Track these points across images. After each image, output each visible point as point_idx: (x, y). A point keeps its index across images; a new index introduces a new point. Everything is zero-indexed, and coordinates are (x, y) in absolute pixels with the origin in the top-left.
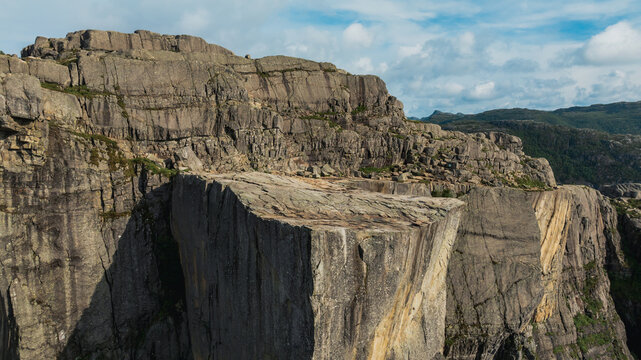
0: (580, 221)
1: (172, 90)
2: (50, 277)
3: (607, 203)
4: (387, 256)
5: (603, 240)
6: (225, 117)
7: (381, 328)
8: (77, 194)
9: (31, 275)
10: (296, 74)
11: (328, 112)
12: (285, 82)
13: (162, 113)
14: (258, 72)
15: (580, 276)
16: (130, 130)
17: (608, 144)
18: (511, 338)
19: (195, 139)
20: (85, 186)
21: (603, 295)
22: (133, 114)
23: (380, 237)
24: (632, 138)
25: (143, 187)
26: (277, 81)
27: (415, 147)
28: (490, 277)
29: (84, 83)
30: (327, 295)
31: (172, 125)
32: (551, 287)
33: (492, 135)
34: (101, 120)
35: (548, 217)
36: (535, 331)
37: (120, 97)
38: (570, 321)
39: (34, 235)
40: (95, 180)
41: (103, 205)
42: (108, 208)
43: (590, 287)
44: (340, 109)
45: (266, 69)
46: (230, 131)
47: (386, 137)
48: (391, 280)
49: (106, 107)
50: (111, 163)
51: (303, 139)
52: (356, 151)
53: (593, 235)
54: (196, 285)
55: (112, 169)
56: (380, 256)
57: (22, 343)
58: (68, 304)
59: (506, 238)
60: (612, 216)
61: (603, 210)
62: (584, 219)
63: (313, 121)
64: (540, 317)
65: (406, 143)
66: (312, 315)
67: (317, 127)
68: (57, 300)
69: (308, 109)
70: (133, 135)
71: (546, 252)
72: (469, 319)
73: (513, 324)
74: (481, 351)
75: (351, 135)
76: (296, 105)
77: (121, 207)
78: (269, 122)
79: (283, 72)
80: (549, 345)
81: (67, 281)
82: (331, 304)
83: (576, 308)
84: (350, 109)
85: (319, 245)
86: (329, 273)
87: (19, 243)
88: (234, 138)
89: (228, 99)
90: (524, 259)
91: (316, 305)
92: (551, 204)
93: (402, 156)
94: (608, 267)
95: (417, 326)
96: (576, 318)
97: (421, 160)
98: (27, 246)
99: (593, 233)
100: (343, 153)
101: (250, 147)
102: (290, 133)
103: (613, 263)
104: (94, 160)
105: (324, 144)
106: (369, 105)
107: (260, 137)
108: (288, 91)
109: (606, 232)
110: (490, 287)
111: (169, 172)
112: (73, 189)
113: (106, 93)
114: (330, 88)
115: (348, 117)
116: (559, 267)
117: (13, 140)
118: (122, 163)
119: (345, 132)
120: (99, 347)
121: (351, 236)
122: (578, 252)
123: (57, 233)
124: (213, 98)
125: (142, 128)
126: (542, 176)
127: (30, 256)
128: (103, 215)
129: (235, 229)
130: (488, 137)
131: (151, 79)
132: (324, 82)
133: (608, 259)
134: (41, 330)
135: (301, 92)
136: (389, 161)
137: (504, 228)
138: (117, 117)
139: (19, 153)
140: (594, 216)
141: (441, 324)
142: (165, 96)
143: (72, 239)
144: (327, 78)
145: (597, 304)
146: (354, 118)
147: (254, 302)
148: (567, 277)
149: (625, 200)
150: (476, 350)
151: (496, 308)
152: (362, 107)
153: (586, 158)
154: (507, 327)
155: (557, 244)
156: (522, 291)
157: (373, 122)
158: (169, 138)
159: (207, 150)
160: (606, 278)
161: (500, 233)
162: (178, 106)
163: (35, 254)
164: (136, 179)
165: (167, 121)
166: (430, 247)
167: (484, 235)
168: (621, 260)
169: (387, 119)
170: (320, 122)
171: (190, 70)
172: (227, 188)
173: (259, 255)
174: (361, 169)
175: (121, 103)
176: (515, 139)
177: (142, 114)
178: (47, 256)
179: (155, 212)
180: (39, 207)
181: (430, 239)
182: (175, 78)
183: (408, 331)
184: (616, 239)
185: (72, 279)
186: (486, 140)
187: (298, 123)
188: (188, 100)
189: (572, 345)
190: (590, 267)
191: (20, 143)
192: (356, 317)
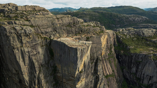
0: (109, 37)
1: (46, 25)
2: (36, 56)
3: (114, 33)
4: (85, 50)
5: (113, 40)
6: (55, 28)
7: (84, 58)
8: (38, 43)
9: (34, 56)
10: (63, 18)
11: (69, 25)
12: (62, 20)
13: (46, 29)
14: (57, 18)
15: (109, 47)
16: (42, 32)
17: (118, 16)
18: (98, 58)
19: (51, 33)
20: (38, 42)
21: (113, 50)
22: (41, 29)
23: (84, 48)
24: (123, 15)
25: (46, 42)
26: (60, 20)
27: (83, 29)
28: (95, 50)
29: (32, 25)
30: (79, 55)
31: (48, 31)
32: (104, 49)
33: (94, 22)
34: (37, 31)
35: (104, 38)
36: (102, 57)
37: (39, 27)
38: (107, 54)
39: (33, 50)
40: (40, 41)
41: (41, 44)
42: (42, 45)
43: (111, 48)
44: (71, 24)
45: (58, 18)
46: (56, 31)
47: (78, 28)
48: (85, 52)
49: (37, 29)
50: (41, 38)
51: (66, 30)
52: (74, 32)
53: (112, 40)
54: (57, 55)
55: (42, 39)
56: (84, 50)
57: (35, 65)
58: (39, 59)
59: (97, 44)
60: (115, 35)
61: (114, 34)
62: (110, 37)
63: (67, 27)
64: (103, 54)
65: (81, 29)
66: (78, 57)
67: (68, 28)
68: (37, 59)
69: (66, 24)
70: (42, 33)
71: (103, 44)
72: (92, 56)
73: (98, 56)
74: (94, 60)
75: (73, 29)
76: (64, 24)
77: (43, 45)
78: (61, 28)
79: (61, 18)
80: (104, 59)
81: (38, 56)
82: (79, 56)
83: (108, 52)
84: (72, 24)
85: (78, 50)
86: (79, 53)
87: (31, 51)
88: (56, 32)
89: (55, 25)
90: (99, 47)
91: (78, 56)
92: (104, 36)
93: (81, 31)
94: (114, 45)
95: (87, 57)
96: (108, 54)
97: (84, 32)
98: (32, 52)
99: (112, 39)
100: (72, 32)
101: (59, 33)
102: (64, 29)
103: (115, 44)
104: (38, 38)
105: (69, 31)
106: (75, 23)
107: (60, 31)
108: (62, 22)
109: (114, 38)
110: (95, 51)
111: (50, 39)
112: (37, 43)
113: (36, 26)
114: (69, 20)
115: (72, 25)
116: (106, 46)
117: (28, 37)
118: (43, 38)
119: (72, 29)
120: (44, 64)
121: (81, 48)
122: (109, 43)
123: (36, 49)
124: (53, 25)
125: (43, 32)
126: (103, 30)
127: (33, 53)
128: (41, 46)
129: (65, 48)
130: (94, 23)
131: (43, 23)
132: (68, 19)
133: (114, 43)
134: (37, 63)
135: (64, 21)
136: (79, 32)
137: (97, 42)
138: (39, 30)
139: (29, 38)
140: (112, 36)
141: (89, 57)
142: (45, 26)
143: (38, 50)
144: (68, 18)
145: (112, 51)
146: (73, 25)
147: (69, 56)
148: (107, 47)
149: (118, 32)
150: (93, 60)
151: (96, 54)
152: (74, 23)
153: (114, 19)
154: (97, 57)
155: (105, 42)
156: (99, 51)
157: (76, 26)
158: (47, 33)
159: (53, 34)
160: (114, 47)
161: (96, 43)
162: (48, 27)
163: (34, 53)
164: (45, 40)
165: (47, 30)
166: (88, 48)
167: (94, 43)
168: (116, 43)
169: (78, 25)
170: (68, 27)
171: (48, 21)
172: (63, 42)
173: (69, 51)
174: (75, 34)
175: (39, 28)
176: (99, 23)
177: (43, 29)
178: (35, 53)
179: (48, 45)
180: (33, 46)
181: (89, 47)
182: (46, 22)
183: (86, 58)
184: (116, 40)
185: (39, 56)
186: (93, 23)
187: (65, 27)
188: (49, 26)
189: (107, 59)
190: (111, 45)
191: (29, 37)
192: (82, 57)
